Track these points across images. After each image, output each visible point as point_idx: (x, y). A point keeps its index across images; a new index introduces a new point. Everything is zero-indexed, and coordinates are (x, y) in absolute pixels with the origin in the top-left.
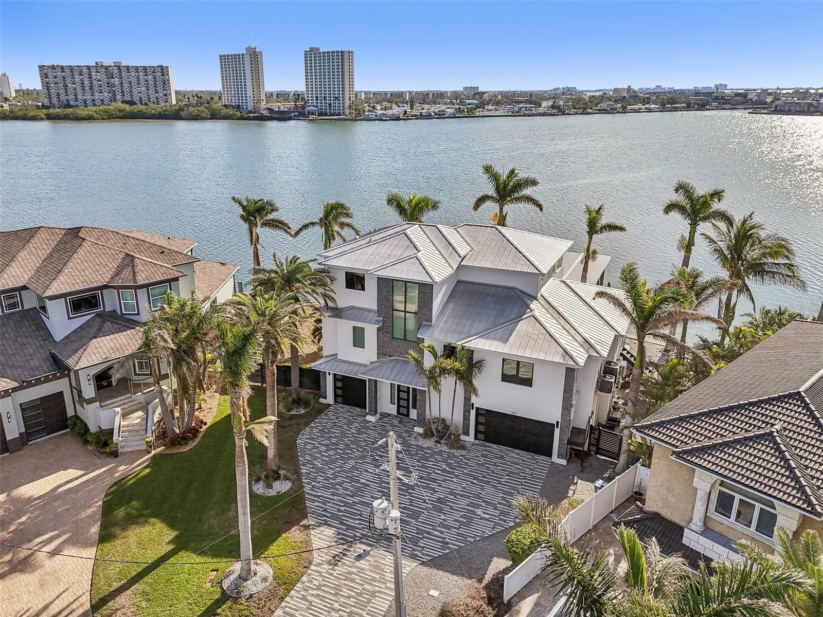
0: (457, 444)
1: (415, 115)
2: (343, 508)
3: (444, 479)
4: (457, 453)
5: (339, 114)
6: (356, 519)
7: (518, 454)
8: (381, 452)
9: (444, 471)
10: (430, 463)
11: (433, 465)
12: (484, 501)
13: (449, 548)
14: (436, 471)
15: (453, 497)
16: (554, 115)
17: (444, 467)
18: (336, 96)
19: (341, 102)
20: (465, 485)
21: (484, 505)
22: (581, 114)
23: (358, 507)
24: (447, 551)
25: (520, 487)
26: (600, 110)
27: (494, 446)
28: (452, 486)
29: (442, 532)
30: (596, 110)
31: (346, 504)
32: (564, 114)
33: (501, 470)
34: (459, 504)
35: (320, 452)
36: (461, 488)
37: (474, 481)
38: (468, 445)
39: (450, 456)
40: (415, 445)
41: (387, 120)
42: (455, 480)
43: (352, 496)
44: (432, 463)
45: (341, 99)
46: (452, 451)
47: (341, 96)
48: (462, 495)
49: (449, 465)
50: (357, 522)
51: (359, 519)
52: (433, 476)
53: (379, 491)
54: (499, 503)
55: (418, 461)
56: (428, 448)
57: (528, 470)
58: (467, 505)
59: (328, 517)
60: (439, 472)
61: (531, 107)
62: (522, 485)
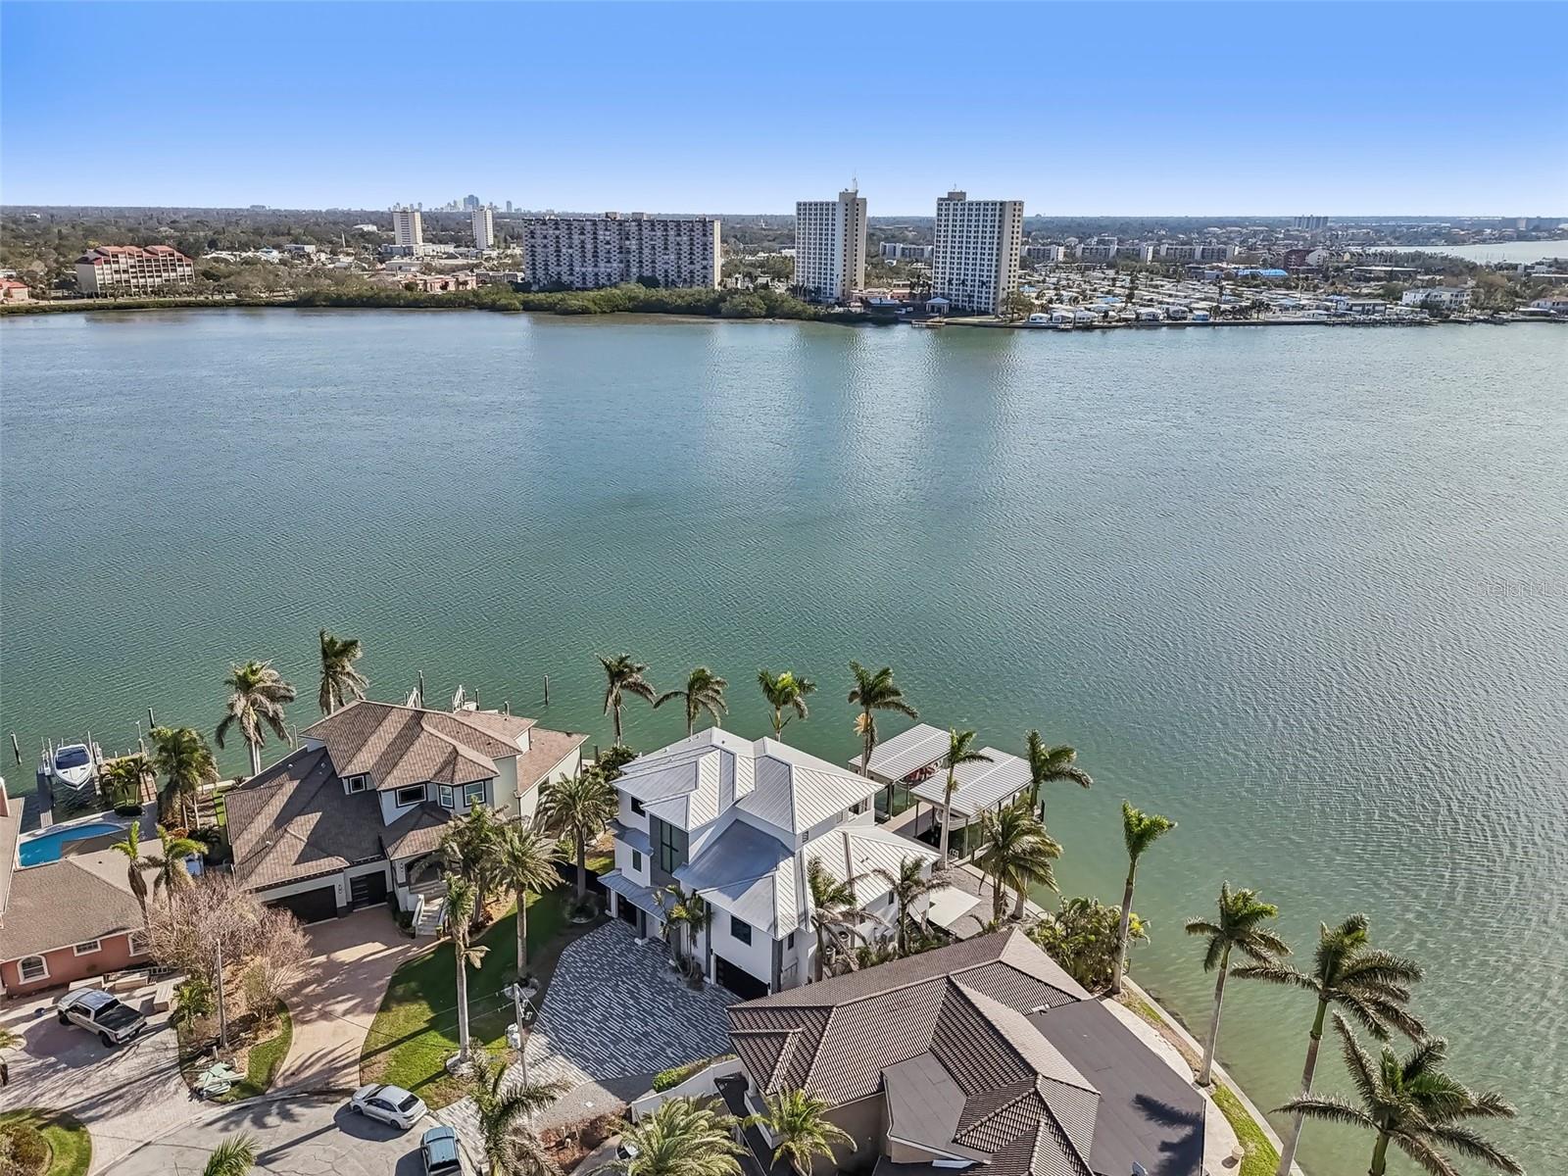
0: (697, 983)
1: (1126, 320)
2: (564, 1023)
3: (662, 1016)
4: (692, 993)
5: (985, 313)
8: (627, 978)
9: (667, 1007)
10: (661, 997)
11: (662, 1000)
13: (625, 1075)
15: (657, 1033)
16: (1421, 323)
17: (671, 1004)
18: (985, 279)
19: (992, 290)
20: (675, 1025)
21: (677, 1045)
22: (1485, 321)
24: (620, 1075)
26: (1532, 313)
27: (728, 993)
28: (665, 1024)
29: (627, 1061)
30: (1524, 313)
31: (570, 1021)
32: (1446, 320)
34: (658, 1041)
35: (576, 967)
36: (669, 1028)
37: (686, 1023)
38: (707, 988)
39: (684, 995)
40: (660, 978)
41: (1067, 330)
42: (670, 1018)
45: (992, 285)
46: (689, 990)
47: (993, 280)
48: (666, 1034)
49: (675, 1003)
52: (655, 1010)
55: (652, 994)
56: (669, 983)
59: (549, 1028)
60: (662, 1008)
61: (1375, 305)
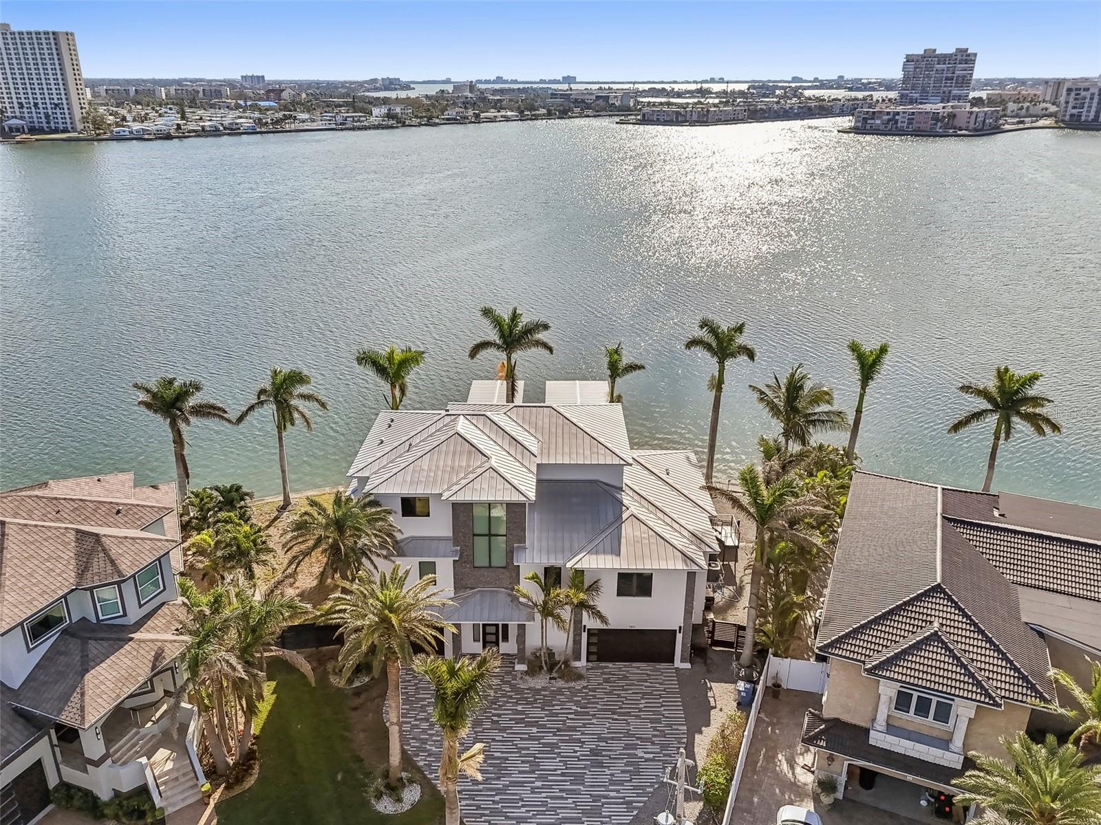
0: (569, 673)
1: (194, 131)
2: (497, 798)
3: (584, 724)
4: (578, 685)
5: (65, 131)
6: (519, 808)
7: (638, 668)
9: (576, 713)
10: (556, 707)
11: (561, 709)
12: (638, 738)
13: (635, 808)
14: (570, 716)
15: (604, 744)
16: (392, 127)
17: (574, 708)
18: (56, 101)
19: (66, 111)
20: (608, 725)
21: (639, 743)
22: (425, 125)
23: (513, 790)
24: (635, 813)
25: (662, 709)
26: (448, 119)
27: (610, 665)
28: (597, 730)
30: (443, 119)
32: (404, 125)
33: (633, 693)
34: (615, 751)
35: (424, 731)
36: (606, 731)
37: (615, 717)
38: (583, 672)
39: (574, 692)
40: (528, 689)
41: (151, 140)
42: (594, 721)
43: (498, 779)
44: (559, 708)
45: (65, 106)
46: (572, 684)
47: (64, 101)
48: (612, 739)
49: (577, 703)
50: (523, 810)
51: (523, 806)
52: (569, 723)
53: (523, 762)
54: (654, 736)
55: (543, 709)
56: (544, 689)
57: (657, 685)
58: (624, 749)
59: (487, 816)
60: (572, 716)
61: (360, 116)
62: (662, 706)
